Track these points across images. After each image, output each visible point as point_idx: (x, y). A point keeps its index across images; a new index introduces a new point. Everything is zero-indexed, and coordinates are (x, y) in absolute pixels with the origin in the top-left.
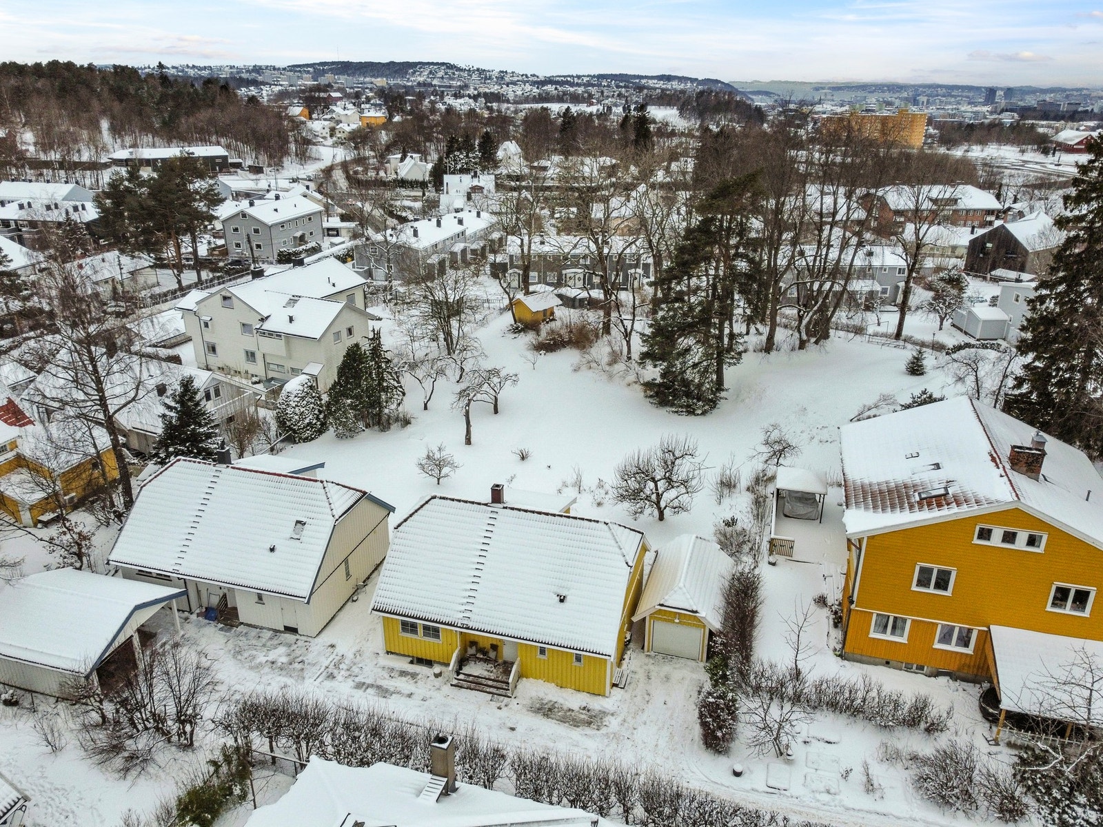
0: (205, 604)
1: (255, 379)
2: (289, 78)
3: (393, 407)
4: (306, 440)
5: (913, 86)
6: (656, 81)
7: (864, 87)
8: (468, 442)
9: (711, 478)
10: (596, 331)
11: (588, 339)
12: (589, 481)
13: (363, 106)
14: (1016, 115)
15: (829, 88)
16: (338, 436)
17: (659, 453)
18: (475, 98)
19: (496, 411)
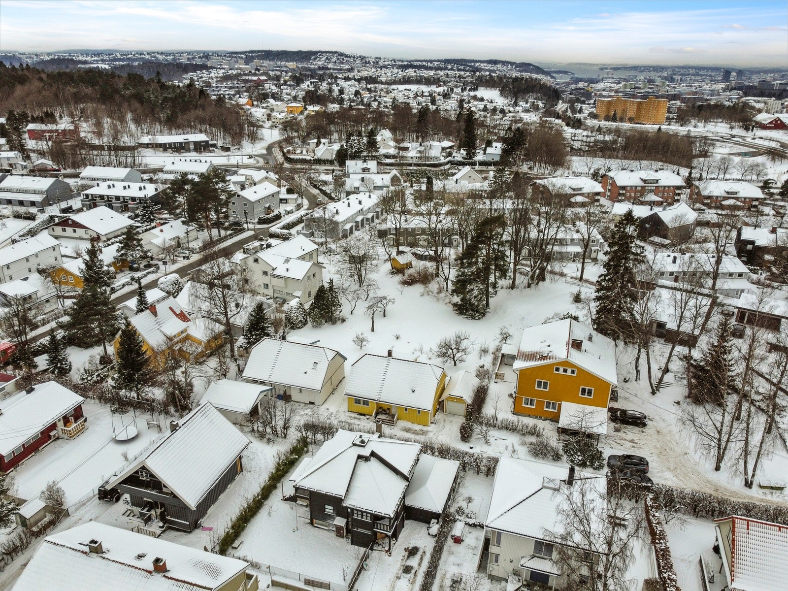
0: (277, 393)
1: (268, 297)
2: (229, 63)
3: (338, 313)
4: (299, 328)
5: (672, 67)
6: (486, 65)
7: (635, 68)
8: (373, 330)
9: (477, 348)
10: (432, 275)
11: (428, 279)
12: (426, 349)
13: (282, 87)
14: (741, 92)
15: (611, 69)
16: (313, 326)
17: (455, 338)
18: (359, 81)
19: (384, 316)
